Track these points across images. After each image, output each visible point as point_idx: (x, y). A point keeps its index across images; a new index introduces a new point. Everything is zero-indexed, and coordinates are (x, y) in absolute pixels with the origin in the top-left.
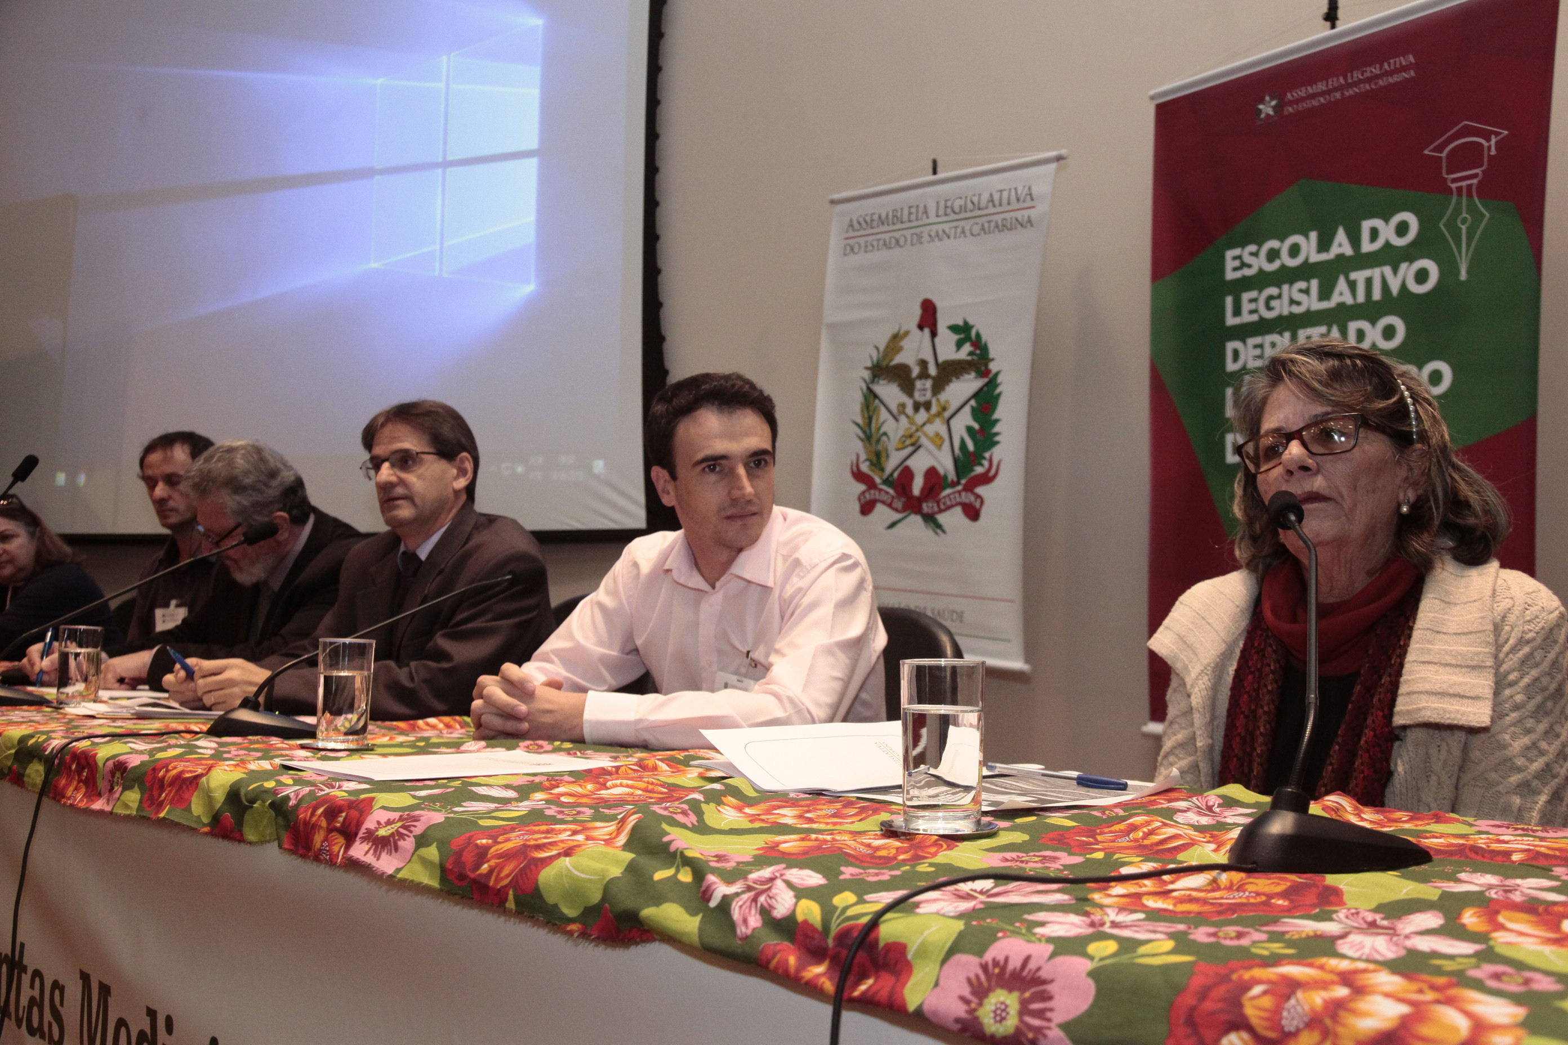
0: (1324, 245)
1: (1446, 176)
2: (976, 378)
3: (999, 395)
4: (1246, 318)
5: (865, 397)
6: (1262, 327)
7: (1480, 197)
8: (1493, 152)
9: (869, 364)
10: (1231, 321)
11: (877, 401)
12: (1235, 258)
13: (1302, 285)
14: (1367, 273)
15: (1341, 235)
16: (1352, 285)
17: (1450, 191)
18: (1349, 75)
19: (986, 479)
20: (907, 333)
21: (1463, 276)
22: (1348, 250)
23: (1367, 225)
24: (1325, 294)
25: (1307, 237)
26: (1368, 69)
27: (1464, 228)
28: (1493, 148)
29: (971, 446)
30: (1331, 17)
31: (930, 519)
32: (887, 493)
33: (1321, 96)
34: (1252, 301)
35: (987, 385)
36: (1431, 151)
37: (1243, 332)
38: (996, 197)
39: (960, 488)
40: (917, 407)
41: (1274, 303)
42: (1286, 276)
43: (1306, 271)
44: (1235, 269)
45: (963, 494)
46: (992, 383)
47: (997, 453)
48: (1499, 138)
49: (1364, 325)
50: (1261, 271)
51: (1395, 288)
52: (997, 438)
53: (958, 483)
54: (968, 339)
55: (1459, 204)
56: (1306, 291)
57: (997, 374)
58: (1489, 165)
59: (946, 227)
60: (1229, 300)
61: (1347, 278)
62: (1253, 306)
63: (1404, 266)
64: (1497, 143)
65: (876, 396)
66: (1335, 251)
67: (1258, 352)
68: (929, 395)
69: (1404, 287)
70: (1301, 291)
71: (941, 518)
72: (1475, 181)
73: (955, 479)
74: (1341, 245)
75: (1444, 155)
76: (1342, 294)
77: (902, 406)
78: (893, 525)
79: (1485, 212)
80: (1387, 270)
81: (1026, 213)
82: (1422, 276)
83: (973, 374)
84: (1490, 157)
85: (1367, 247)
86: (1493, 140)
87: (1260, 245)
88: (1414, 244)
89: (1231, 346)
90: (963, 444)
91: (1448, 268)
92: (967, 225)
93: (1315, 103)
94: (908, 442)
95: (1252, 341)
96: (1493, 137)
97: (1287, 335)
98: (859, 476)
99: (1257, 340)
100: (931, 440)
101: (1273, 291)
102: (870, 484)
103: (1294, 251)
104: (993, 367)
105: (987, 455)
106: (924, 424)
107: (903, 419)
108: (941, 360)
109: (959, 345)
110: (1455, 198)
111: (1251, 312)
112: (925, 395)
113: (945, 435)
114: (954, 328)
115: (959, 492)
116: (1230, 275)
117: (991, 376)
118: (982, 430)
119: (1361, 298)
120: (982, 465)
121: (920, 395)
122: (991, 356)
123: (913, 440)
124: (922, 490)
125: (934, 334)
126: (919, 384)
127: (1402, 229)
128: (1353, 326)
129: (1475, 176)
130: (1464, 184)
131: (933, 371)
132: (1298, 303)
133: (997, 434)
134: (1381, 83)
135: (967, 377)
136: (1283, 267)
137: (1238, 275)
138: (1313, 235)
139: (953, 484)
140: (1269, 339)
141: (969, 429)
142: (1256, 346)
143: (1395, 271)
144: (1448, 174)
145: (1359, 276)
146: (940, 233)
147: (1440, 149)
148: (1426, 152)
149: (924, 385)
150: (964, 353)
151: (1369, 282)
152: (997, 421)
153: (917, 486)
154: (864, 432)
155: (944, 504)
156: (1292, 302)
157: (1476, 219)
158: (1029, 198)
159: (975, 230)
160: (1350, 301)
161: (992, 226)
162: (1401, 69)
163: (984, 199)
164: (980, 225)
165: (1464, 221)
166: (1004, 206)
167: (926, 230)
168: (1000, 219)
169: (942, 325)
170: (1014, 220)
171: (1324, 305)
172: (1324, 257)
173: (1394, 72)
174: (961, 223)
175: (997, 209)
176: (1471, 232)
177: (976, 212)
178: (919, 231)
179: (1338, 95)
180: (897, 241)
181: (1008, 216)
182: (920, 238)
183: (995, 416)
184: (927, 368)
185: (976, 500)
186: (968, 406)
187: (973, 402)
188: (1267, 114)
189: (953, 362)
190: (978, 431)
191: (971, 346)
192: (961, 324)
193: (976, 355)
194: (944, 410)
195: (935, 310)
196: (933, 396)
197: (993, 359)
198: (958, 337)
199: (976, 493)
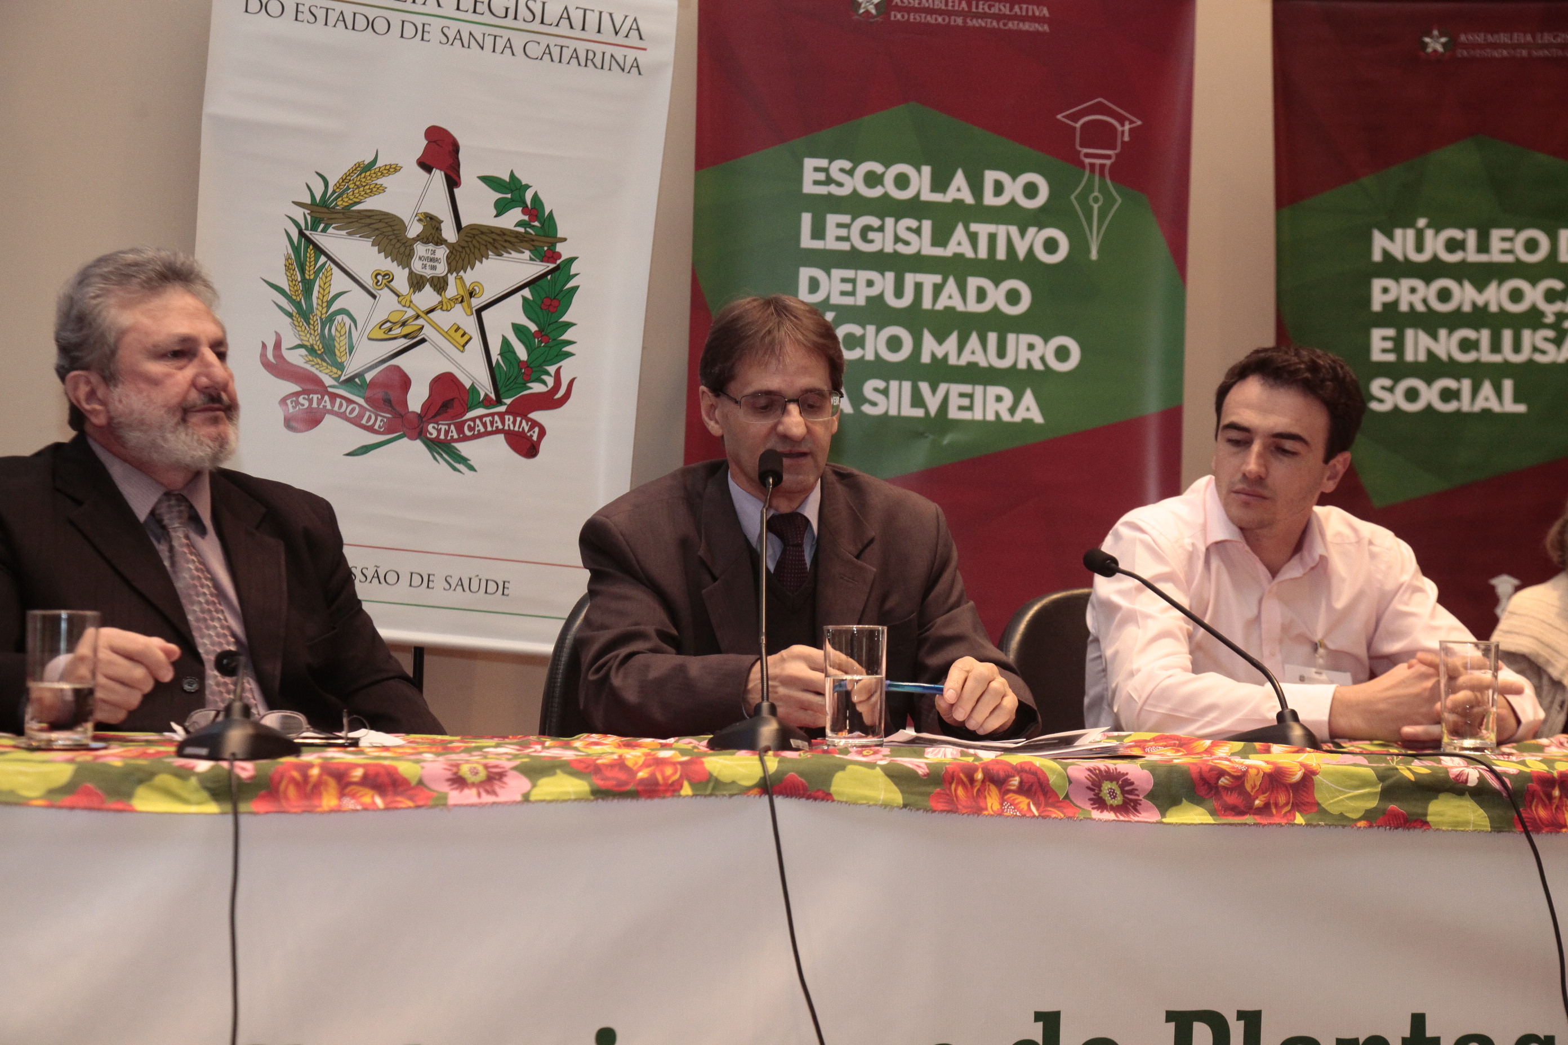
0: (940, 184)
1: (1080, 149)
2: (531, 259)
3: (575, 289)
4: (830, 243)
5: (296, 249)
6: (854, 259)
7: (1112, 179)
8: (1126, 138)
9: (308, 201)
10: (807, 242)
11: (323, 259)
12: (817, 169)
13: (913, 223)
14: (991, 228)
15: (959, 179)
16: (973, 238)
17: (1082, 165)
18: (974, 3)
19: (551, 401)
20: (393, 169)
21: (1094, 255)
22: (969, 199)
23: (990, 176)
24: (940, 238)
25: (919, 171)
26: (997, 4)
27: (1096, 207)
28: (1126, 134)
29: (522, 353)
31: (440, 447)
32: (350, 401)
33: (940, 15)
34: (840, 225)
35: (551, 272)
36: (1064, 117)
37: (828, 260)
38: (577, 16)
39: (502, 409)
40: (417, 283)
41: (871, 235)
42: (887, 208)
43: (915, 208)
44: (816, 183)
45: (509, 419)
46: (563, 271)
47: (568, 369)
48: (1134, 125)
49: (986, 283)
50: (855, 192)
51: (1021, 252)
52: (567, 349)
53: (499, 402)
54: (520, 201)
55: (1090, 181)
56: (918, 231)
57: (571, 260)
58: (1122, 148)
59: (478, 31)
60: (806, 219)
61: (967, 228)
62: (843, 232)
63: (1032, 231)
64: (1130, 130)
65: (319, 251)
66: (952, 194)
67: (848, 287)
68: (442, 269)
69: (1030, 251)
70: (909, 229)
71: (464, 448)
72: (1108, 162)
73: (493, 396)
74: (959, 189)
75: (1078, 125)
76: (958, 244)
77: (389, 277)
78: (364, 450)
79: (1117, 197)
80: (1014, 230)
81: (631, 54)
82: (1051, 246)
83: (527, 254)
84: (1123, 142)
85: (989, 199)
86: (1127, 127)
87: (856, 163)
88: (1042, 209)
89: (805, 273)
90: (506, 347)
91: (1078, 244)
92: (518, 39)
93: (930, 19)
94: (397, 331)
95: (837, 273)
96: (1127, 123)
97: (890, 276)
98: (278, 368)
99: (849, 274)
100: (445, 334)
101: (875, 222)
102: (310, 383)
103: (902, 182)
104: (564, 250)
105: (552, 369)
106: (432, 310)
107: (385, 295)
108: (464, 223)
109: (501, 208)
110: (1087, 173)
111: (839, 239)
112: (434, 268)
113: (473, 331)
114: (490, 181)
115: (501, 415)
116: (808, 188)
117: (558, 262)
118: (540, 333)
119: (983, 253)
120: (544, 383)
121: (424, 266)
122: (560, 235)
123: (406, 330)
124: (427, 406)
125: (453, 182)
126: (420, 249)
127: (1031, 191)
128: (973, 283)
129: (1108, 157)
130: (1098, 161)
131: (449, 233)
132: (907, 243)
133: (570, 343)
134: (1011, 25)
135: (514, 254)
136: (886, 195)
137: (822, 190)
138: (926, 170)
139: (487, 403)
140: (863, 275)
141: (518, 329)
142: (844, 280)
143: (1023, 233)
144: (1082, 145)
145: (983, 230)
146: (465, 37)
147: (1075, 117)
148: (1059, 117)
149: (434, 252)
150: (512, 219)
151: (992, 238)
152: (570, 325)
153: (417, 399)
154: (297, 305)
155: (470, 429)
156: (897, 239)
157: (1109, 201)
158: (634, 34)
159: (533, 50)
160: (969, 254)
161: (567, 53)
162: (1034, 19)
163: (553, 11)
164: (543, 46)
165: (1096, 200)
166: (591, 33)
167: (436, 24)
168: (582, 47)
169: (469, 172)
170: (607, 57)
171: (938, 252)
172: (937, 197)
173: (1023, 19)
174: (506, 34)
175: (577, 33)
176: (1103, 214)
177: (536, 26)
178: (419, 20)
179: (960, 21)
180: (370, 24)
181: (599, 49)
182: (421, 32)
183: (566, 318)
184: (439, 229)
185: (531, 428)
186: (518, 296)
187: (526, 292)
188: (867, 12)
189: (491, 231)
190: (535, 335)
191: (524, 212)
192: (507, 179)
193: (532, 227)
194: (471, 294)
195: (455, 148)
196: (450, 271)
197: (565, 240)
198: (500, 196)
199: (528, 420)
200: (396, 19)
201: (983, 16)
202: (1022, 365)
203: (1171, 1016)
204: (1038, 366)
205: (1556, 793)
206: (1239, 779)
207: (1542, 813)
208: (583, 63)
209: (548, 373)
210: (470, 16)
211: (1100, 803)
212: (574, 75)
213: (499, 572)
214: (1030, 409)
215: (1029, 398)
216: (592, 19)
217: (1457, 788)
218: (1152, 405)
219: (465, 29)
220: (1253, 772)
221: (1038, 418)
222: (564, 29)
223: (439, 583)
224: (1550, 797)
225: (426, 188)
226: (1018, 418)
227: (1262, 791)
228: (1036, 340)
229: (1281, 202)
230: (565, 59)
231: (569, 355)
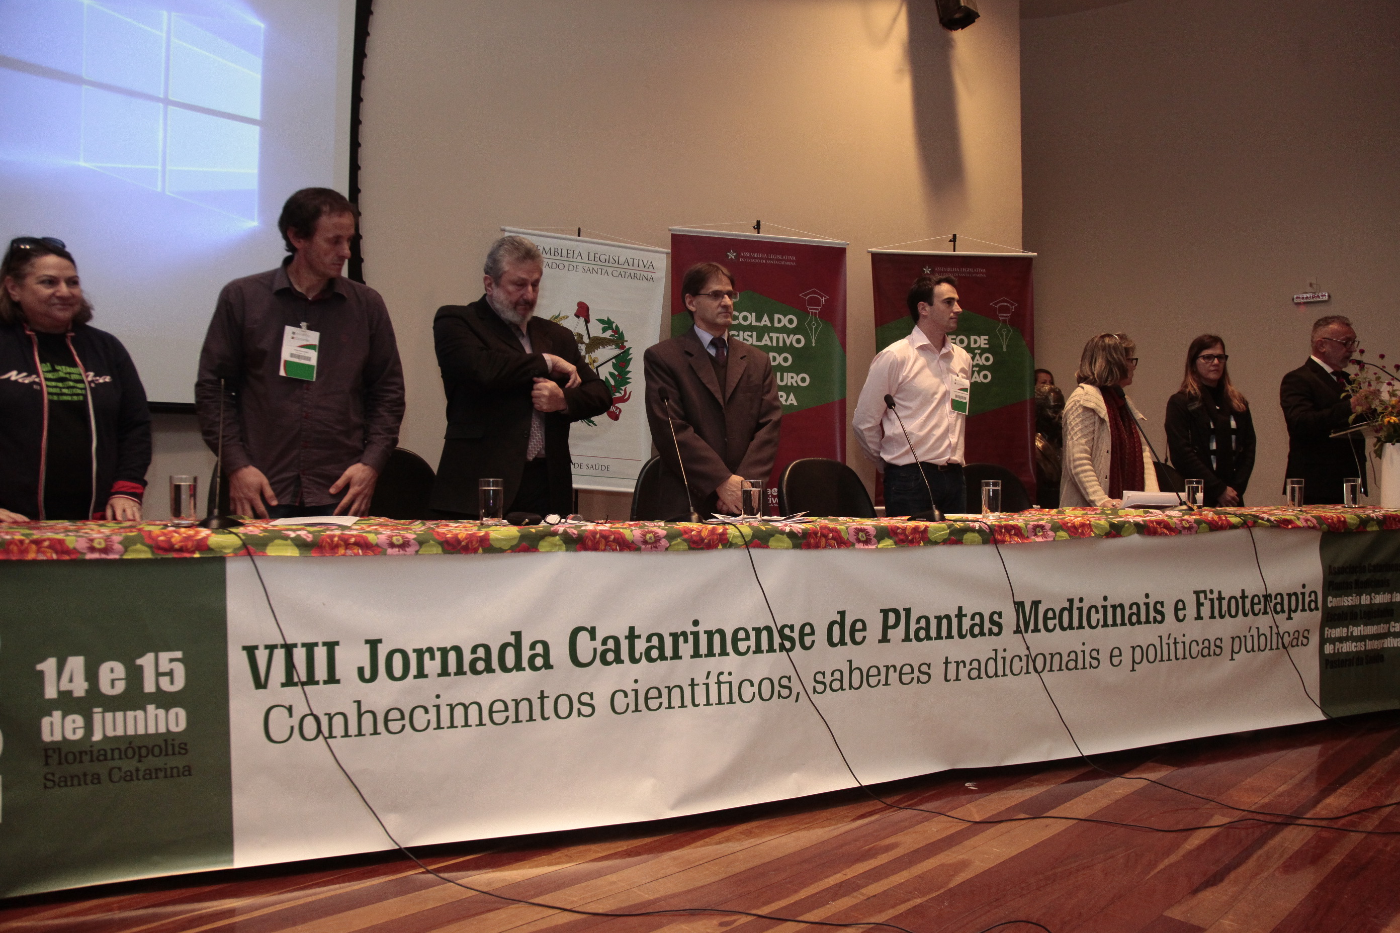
0: (759, 319)
2: (615, 349)
3: (631, 359)
7: (819, 317)
8: (824, 303)
13: (750, 333)
14: (777, 335)
15: (766, 317)
16: (771, 338)
17: (808, 312)
18: (767, 254)
19: (623, 400)
20: (567, 316)
21: (814, 344)
22: (769, 325)
23: (776, 316)
24: (759, 339)
25: (751, 315)
26: (777, 256)
27: (814, 327)
28: (824, 301)
29: (613, 382)
30: (758, 227)
33: (757, 259)
35: (622, 353)
36: (802, 295)
38: (630, 262)
42: (741, 328)
43: (750, 328)
46: (626, 352)
47: (629, 388)
48: (826, 298)
51: (788, 343)
54: (610, 327)
55: (812, 318)
56: (751, 336)
57: (629, 349)
58: (822, 306)
59: (596, 268)
61: (769, 335)
63: (792, 336)
66: (763, 323)
68: (584, 352)
69: (791, 343)
70: (748, 335)
72: (818, 311)
74: (765, 321)
75: (807, 298)
76: (766, 341)
79: (821, 323)
80: (785, 336)
81: (650, 275)
82: (798, 341)
83: (614, 346)
85: (776, 325)
86: (824, 299)
88: (795, 328)
90: (608, 380)
91: (808, 341)
92: (610, 270)
93: (754, 261)
96: (824, 297)
103: (745, 318)
104: (627, 345)
105: (623, 388)
108: (591, 336)
109: (604, 330)
110: (810, 315)
112: (582, 352)
114: (601, 321)
117: (625, 349)
118: (619, 375)
119: (774, 344)
120: (621, 393)
125: (587, 321)
127: (791, 321)
129: (818, 309)
130: (814, 311)
131: (586, 340)
132: (748, 341)
133: (630, 378)
134: (783, 263)
135: (609, 347)
136: (740, 323)
138: (754, 314)
141: (611, 374)
143: (788, 337)
144: (808, 306)
145: (774, 335)
146: (591, 269)
147: (806, 295)
148: (800, 295)
150: (608, 334)
151: (778, 338)
152: (629, 372)
156: (744, 339)
157: (818, 325)
158: (651, 267)
159: (615, 274)
160: (770, 344)
161: (627, 274)
162: (790, 261)
163: (622, 260)
164: (619, 272)
165: (814, 325)
166: (636, 267)
167: (581, 265)
168: (632, 272)
169: (593, 317)
170: (642, 275)
171: (759, 343)
172: (758, 324)
173: (788, 261)
174: (605, 268)
175: (631, 267)
176: (816, 329)
177: (616, 265)
178: (575, 264)
179: (764, 261)
180: (558, 266)
181: (638, 273)
182: (576, 268)
183: (628, 370)
184: (582, 338)
185: (616, 410)
186: (611, 361)
187: (614, 360)
188: (731, 258)
189: (601, 338)
190: (617, 376)
191: (612, 332)
192: (606, 320)
193: (616, 337)
194: (594, 361)
195: (588, 309)
196: (586, 354)
197: (627, 341)
198: (604, 326)
199: (615, 407)
200: (566, 264)
201: (772, 259)
202: (789, 384)
203: (882, 611)
204: (795, 384)
205: (1003, 531)
206: (904, 530)
207: (999, 537)
208: (633, 277)
209: (622, 390)
210: (593, 262)
211: (859, 541)
212: (629, 282)
213: (606, 462)
214: (792, 400)
215: (792, 396)
216: (636, 262)
217: (973, 530)
218: (837, 398)
219: (591, 267)
220: (908, 527)
221: (795, 403)
222: (626, 266)
223: (584, 467)
224: (1001, 532)
225: (578, 324)
226: (788, 403)
227: (911, 533)
228: (794, 375)
229: (876, 326)
230: (626, 276)
231: (630, 383)
